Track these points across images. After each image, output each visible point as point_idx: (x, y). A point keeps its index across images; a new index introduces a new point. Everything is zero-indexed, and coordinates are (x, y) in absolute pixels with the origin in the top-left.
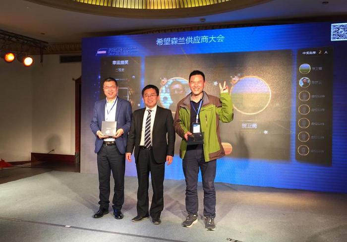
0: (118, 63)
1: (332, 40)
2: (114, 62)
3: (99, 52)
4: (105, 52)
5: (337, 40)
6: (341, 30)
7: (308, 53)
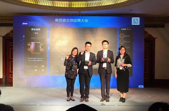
0: (35, 29)
1: (132, 24)
2: (32, 29)
3: (23, 24)
4: (27, 24)
5: (134, 24)
6: (136, 20)
7: (123, 29)
